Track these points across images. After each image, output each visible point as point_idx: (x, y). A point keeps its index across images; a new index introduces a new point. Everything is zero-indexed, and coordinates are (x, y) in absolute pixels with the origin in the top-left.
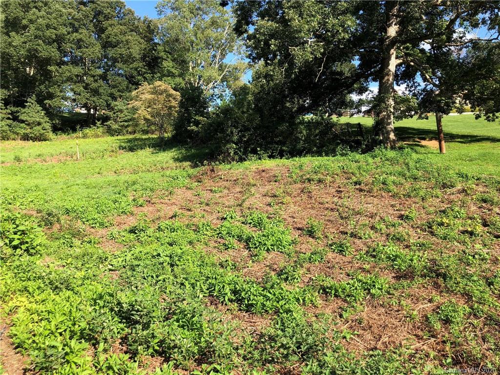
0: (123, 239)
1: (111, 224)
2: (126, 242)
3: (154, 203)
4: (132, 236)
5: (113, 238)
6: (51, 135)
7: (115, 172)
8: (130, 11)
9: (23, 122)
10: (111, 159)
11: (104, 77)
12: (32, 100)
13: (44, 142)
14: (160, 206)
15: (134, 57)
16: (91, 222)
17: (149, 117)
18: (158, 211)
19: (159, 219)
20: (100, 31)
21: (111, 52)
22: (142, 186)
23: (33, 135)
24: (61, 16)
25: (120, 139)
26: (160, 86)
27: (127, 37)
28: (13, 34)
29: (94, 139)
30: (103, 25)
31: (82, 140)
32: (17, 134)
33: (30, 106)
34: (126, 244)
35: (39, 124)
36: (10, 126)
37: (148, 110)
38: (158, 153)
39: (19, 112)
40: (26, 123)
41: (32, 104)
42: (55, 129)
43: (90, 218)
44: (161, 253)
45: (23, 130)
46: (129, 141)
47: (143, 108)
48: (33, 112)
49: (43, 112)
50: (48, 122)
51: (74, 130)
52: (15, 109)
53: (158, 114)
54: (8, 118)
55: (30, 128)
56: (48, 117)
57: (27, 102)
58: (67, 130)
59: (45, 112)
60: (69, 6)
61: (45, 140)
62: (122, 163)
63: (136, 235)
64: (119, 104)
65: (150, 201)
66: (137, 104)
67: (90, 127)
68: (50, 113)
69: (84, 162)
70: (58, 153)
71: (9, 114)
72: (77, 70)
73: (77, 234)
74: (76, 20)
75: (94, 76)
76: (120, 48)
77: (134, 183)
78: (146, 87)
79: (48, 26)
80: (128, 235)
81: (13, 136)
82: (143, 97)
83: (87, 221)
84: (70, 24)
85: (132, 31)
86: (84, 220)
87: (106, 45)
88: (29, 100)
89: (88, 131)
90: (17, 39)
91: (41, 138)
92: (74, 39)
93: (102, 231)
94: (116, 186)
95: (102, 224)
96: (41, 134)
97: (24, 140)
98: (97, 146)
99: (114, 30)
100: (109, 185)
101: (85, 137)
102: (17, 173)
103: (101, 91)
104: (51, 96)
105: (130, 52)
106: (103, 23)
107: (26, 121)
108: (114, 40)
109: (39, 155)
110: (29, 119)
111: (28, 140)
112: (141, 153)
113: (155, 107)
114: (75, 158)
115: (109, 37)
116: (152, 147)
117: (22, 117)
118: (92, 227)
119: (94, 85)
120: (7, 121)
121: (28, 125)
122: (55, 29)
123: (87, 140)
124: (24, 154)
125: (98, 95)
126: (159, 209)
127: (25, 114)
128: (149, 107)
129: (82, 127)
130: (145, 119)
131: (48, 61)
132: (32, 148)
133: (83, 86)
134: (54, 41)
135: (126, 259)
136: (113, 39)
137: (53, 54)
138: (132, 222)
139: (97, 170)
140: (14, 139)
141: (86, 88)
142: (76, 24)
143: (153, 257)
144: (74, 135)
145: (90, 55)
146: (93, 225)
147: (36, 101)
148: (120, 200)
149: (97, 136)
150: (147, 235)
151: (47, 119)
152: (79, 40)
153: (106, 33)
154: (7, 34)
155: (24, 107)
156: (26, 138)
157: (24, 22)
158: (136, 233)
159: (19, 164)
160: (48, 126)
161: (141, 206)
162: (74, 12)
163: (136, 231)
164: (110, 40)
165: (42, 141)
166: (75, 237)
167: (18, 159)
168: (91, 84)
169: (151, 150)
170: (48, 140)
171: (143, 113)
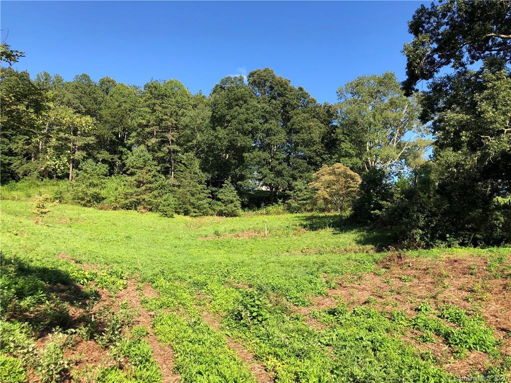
0: (325, 319)
1: (311, 304)
2: (327, 322)
3: (345, 287)
4: (331, 317)
5: (315, 317)
6: (240, 211)
7: (302, 252)
8: (313, 99)
9: (219, 200)
10: (296, 238)
11: (287, 160)
12: (228, 182)
13: (234, 218)
14: (352, 290)
15: (315, 141)
16: (294, 300)
17: (327, 196)
18: (351, 295)
19: (353, 303)
20: (287, 119)
21: (295, 137)
22: (331, 268)
23: (227, 212)
24: (257, 111)
25: (299, 217)
26: (339, 168)
27: (309, 124)
28: (218, 128)
29: (276, 216)
30: (290, 114)
31: (265, 216)
32: (214, 210)
33: (226, 187)
34: (327, 324)
35: (232, 202)
36: (210, 204)
37: (327, 190)
38: (339, 233)
39: (217, 191)
40: (222, 201)
41: (228, 185)
42: (244, 206)
43: (293, 296)
44: (363, 337)
45: (219, 207)
46: (308, 219)
47: (322, 189)
48: (228, 192)
49: (236, 191)
50: (239, 200)
51: (259, 207)
52: (214, 189)
53: (337, 194)
54: (209, 197)
55: (225, 206)
56: (238, 195)
57: (224, 183)
58: (253, 207)
59: (237, 191)
60: (262, 101)
61: (235, 216)
62: (307, 242)
63: (335, 317)
64: (299, 184)
65: (341, 284)
66: (317, 184)
67: (273, 205)
68: (241, 193)
69: (271, 239)
70: (247, 228)
71: (210, 193)
72: (265, 155)
73: (285, 310)
74: (267, 112)
75: (278, 160)
76: (303, 133)
77: (323, 264)
78: (325, 168)
79: (246, 121)
80: (327, 316)
81: (211, 212)
82: (323, 178)
83: (291, 299)
84: (263, 116)
85: (314, 117)
86: (288, 297)
87: (291, 131)
88: (226, 181)
89: (270, 208)
90: (221, 132)
91: (232, 214)
92: (265, 129)
93: (304, 310)
94: (307, 266)
95: (303, 303)
96: (233, 211)
97: (220, 216)
98: (279, 223)
99: (298, 117)
100: (300, 264)
101: (268, 213)
102: (221, 247)
103: (284, 172)
104: (242, 178)
105: (311, 137)
106: (290, 112)
107: (222, 199)
108: (298, 127)
109: (233, 230)
110: (224, 197)
111: (222, 216)
112: (322, 232)
113: (333, 187)
114: (262, 234)
115: (293, 125)
116: (332, 227)
117: (220, 196)
118: (295, 305)
119: (279, 168)
120: (208, 199)
121: (223, 203)
122: (251, 122)
123: (270, 217)
124: (221, 229)
125: (281, 176)
126: (351, 293)
127: (222, 194)
128: (328, 187)
129: (266, 205)
130: (325, 199)
131: (244, 149)
132: (225, 224)
133: (269, 169)
134: (250, 132)
135: (332, 339)
136: (296, 126)
137: (248, 143)
138: (329, 304)
139: (286, 248)
140: (212, 215)
141: (271, 170)
142: (268, 116)
143: (356, 339)
144: (259, 212)
145: (277, 142)
146: (297, 303)
147: (231, 182)
148: (315, 281)
149: (279, 213)
150: (345, 318)
151: (238, 197)
152: (269, 130)
153: (292, 121)
154: (214, 129)
155: (221, 187)
156: (221, 214)
157: (228, 118)
158: (335, 315)
159: (219, 238)
160: (238, 203)
161: (334, 288)
162: (266, 106)
163: (336, 313)
164: (293, 127)
165: (233, 216)
166: (283, 312)
167: (217, 234)
168: (276, 167)
169: (332, 229)
170: (237, 216)
171: (323, 193)
